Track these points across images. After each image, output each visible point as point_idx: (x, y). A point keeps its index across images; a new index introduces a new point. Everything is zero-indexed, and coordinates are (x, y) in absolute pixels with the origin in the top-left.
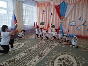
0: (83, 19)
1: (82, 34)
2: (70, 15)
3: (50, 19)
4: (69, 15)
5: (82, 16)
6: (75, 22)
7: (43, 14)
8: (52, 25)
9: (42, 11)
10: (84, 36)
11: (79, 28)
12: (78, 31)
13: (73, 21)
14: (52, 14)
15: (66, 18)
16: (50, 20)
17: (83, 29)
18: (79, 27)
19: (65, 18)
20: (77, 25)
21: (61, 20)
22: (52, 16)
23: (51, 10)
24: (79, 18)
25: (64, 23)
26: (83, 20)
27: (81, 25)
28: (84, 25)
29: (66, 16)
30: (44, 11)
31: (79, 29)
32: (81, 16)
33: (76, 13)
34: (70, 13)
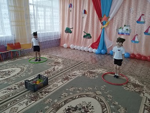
0: (146, 20)
1: (143, 52)
2: (120, 12)
3: (82, 21)
4: (117, 13)
5: (143, 15)
6: (128, 28)
7: (70, 11)
8: (86, 34)
9: (68, 6)
10: (145, 57)
11: (136, 40)
12: (134, 46)
13: (125, 26)
14: (85, 12)
15: (113, 19)
16: (82, 23)
17: (145, 42)
18: (136, 38)
19: (110, 19)
20: (132, 34)
21: (102, 23)
22: (85, 16)
23: (83, 4)
24: (137, 19)
25: (108, 29)
26: (146, 23)
27: (141, 34)
28: (146, 32)
29: (111, 16)
30: (71, 6)
31: (136, 42)
32: (141, 14)
33: (133, 9)
34: (119, 9)
